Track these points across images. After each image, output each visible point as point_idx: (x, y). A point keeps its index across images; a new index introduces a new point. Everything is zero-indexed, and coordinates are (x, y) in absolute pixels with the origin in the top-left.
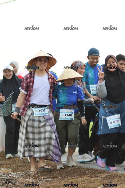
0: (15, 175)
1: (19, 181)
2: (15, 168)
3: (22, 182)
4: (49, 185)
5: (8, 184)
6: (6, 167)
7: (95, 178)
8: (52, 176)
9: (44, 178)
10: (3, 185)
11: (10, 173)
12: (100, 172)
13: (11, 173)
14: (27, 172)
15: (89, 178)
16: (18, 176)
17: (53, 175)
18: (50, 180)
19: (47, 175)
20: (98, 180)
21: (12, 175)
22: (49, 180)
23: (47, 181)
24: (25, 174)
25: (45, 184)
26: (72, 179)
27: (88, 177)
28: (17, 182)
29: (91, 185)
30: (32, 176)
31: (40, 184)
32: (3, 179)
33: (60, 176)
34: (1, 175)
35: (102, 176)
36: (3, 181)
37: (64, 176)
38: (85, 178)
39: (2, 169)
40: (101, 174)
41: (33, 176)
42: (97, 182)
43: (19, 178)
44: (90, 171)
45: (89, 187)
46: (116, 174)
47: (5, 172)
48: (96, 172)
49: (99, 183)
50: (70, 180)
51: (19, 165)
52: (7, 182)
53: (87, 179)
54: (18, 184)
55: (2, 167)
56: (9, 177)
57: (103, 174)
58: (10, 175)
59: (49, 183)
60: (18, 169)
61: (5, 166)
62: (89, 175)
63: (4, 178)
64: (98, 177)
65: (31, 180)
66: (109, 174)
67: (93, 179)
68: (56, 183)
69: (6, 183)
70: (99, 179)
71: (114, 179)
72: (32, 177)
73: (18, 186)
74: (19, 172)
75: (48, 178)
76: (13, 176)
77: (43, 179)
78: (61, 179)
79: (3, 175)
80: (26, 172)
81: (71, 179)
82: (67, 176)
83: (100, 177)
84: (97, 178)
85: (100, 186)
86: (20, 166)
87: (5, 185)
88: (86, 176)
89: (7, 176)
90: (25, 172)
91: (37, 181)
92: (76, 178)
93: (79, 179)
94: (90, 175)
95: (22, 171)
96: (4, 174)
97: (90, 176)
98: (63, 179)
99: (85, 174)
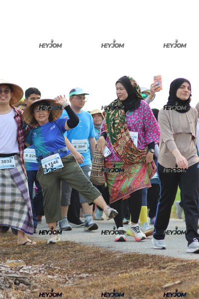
0: (30, 269)
1: (36, 280)
2: (29, 258)
3: (40, 281)
4: (84, 285)
5: (19, 284)
6: (14, 258)
7: (160, 270)
8: (90, 270)
9: (77, 274)
10: (10, 287)
11: (20, 267)
12: (166, 260)
13: (23, 267)
14: (49, 265)
15: (150, 270)
16: (35, 272)
17: (91, 268)
18: (87, 276)
19: (80, 267)
20: (164, 273)
21: (24, 270)
22: (85, 277)
23: (81, 278)
24: (46, 268)
25: (78, 283)
26: (123, 273)
27: (148, 268)
28: (34, 281)
29: (153, 281)
30: (57, 270)
31: (71, 282)
32: (11, 277)
33: (102, 269)
34: (7, 271)
35: (171, 267)
36: (10, 281)
37: (108, 269)
38: (144, 270)
39: (8, 260)
40: (170, 264)
41: (59, 270)
42: (164, 276)
43: (35, 274)
44: (151, 259)
45: (150, 285)
46: (193, 263)
47: (13, 265)
48: (160, 261)
49: (166, 278)
50: (120, 275)
51: (35, 253)
52: (17, 282)
53: (147, 273)
54: (35, 284)
55: (8, 258)
56: (19, 273)
57: (172, 263)
58: (21, 271)
59: (84, 280)
60: (34, 260)
61: (12, 256)
62: (149, 267)
63: (11, 275)
64: (164, 268)
65: (55, 277)
66: (183, 264)
67: (156, 272)
68: (96, 280)
69: (15, 283)
70: (166, 271)
71: (190, 270)
72: (57, 273)
73: (35, 287)
74: (35, 264)
75: (84, 272)
76: (26, 272)
77: (74, 275)
78: (104, 274)
79: (10, 271)
80: (47, 265)
81: (121, 273)
82: (113, 269)
83: (168, 268)
84: (163, 270)
85: (167, 283)
86: (36, 256)
87: (14, 286)
88: (146, 268)
89: (17, 272)
90: (45, 265)
91: (65, 278)
92: (129, 271)
93: (134, 273)
94: (152, 265)
95: (41, 263)
96: (11, 269)
97: (152, 267)
98: (107, 273)
99: (144, 265)
